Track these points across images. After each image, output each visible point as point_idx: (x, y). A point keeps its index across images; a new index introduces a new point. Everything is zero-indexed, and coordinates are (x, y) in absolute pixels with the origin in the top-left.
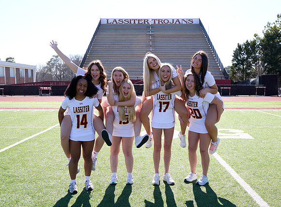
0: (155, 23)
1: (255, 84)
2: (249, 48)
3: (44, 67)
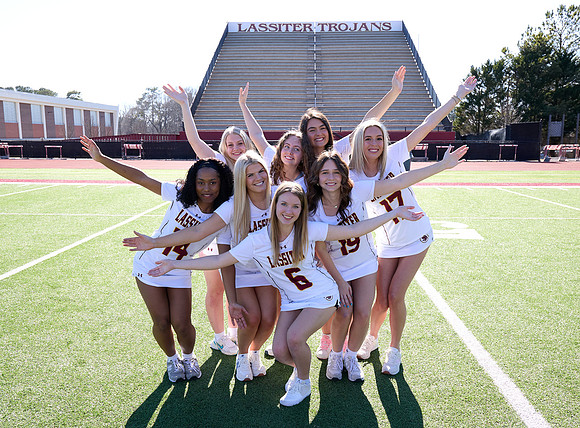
0: (323, 29)
1: (498, 139)
2: (491, 75)
3: (133, 109)
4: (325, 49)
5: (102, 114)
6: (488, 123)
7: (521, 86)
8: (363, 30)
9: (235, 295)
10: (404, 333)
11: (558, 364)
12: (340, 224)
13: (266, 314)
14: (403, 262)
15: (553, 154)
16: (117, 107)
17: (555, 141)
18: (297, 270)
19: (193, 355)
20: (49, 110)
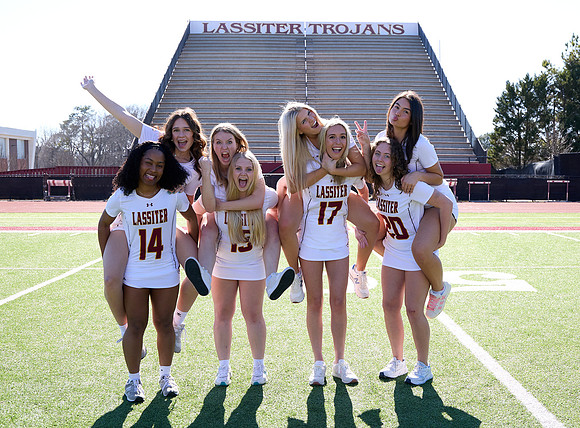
0: (315, 31)
1: (545, 173)
2: (531, 93)
3: (56, 136)
5: (13, 142)
6: (530, 153)
7: (569, 108)
8: (368, 33)
16: (35, 133)
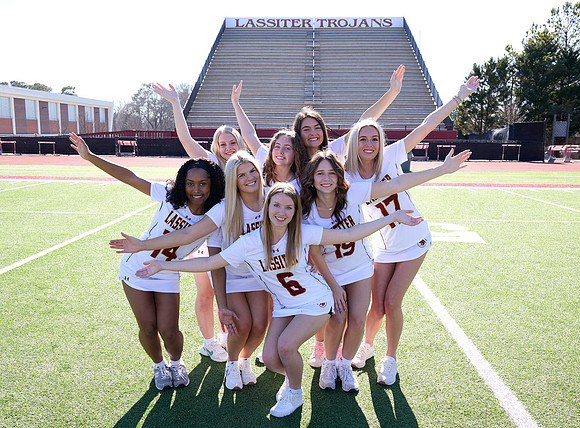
0: (322, 25)
1: (501, 138)
2: (494, 73)
3: (128, 105)
4: (324, 45)
5: (97, 110)
6: (491, 122)
7: (525, 85)
8: (363, 26)
9: (225, 300)
10: (401, 341)
11: (562, 376)
12: (334, 227)
13: (257, 320)
14: (399, 268)
15: (557, 154)
16: (112, 103)
17: (560, 141)
18: (290, 275)
19: (181, 361)
20: (44, 106)
